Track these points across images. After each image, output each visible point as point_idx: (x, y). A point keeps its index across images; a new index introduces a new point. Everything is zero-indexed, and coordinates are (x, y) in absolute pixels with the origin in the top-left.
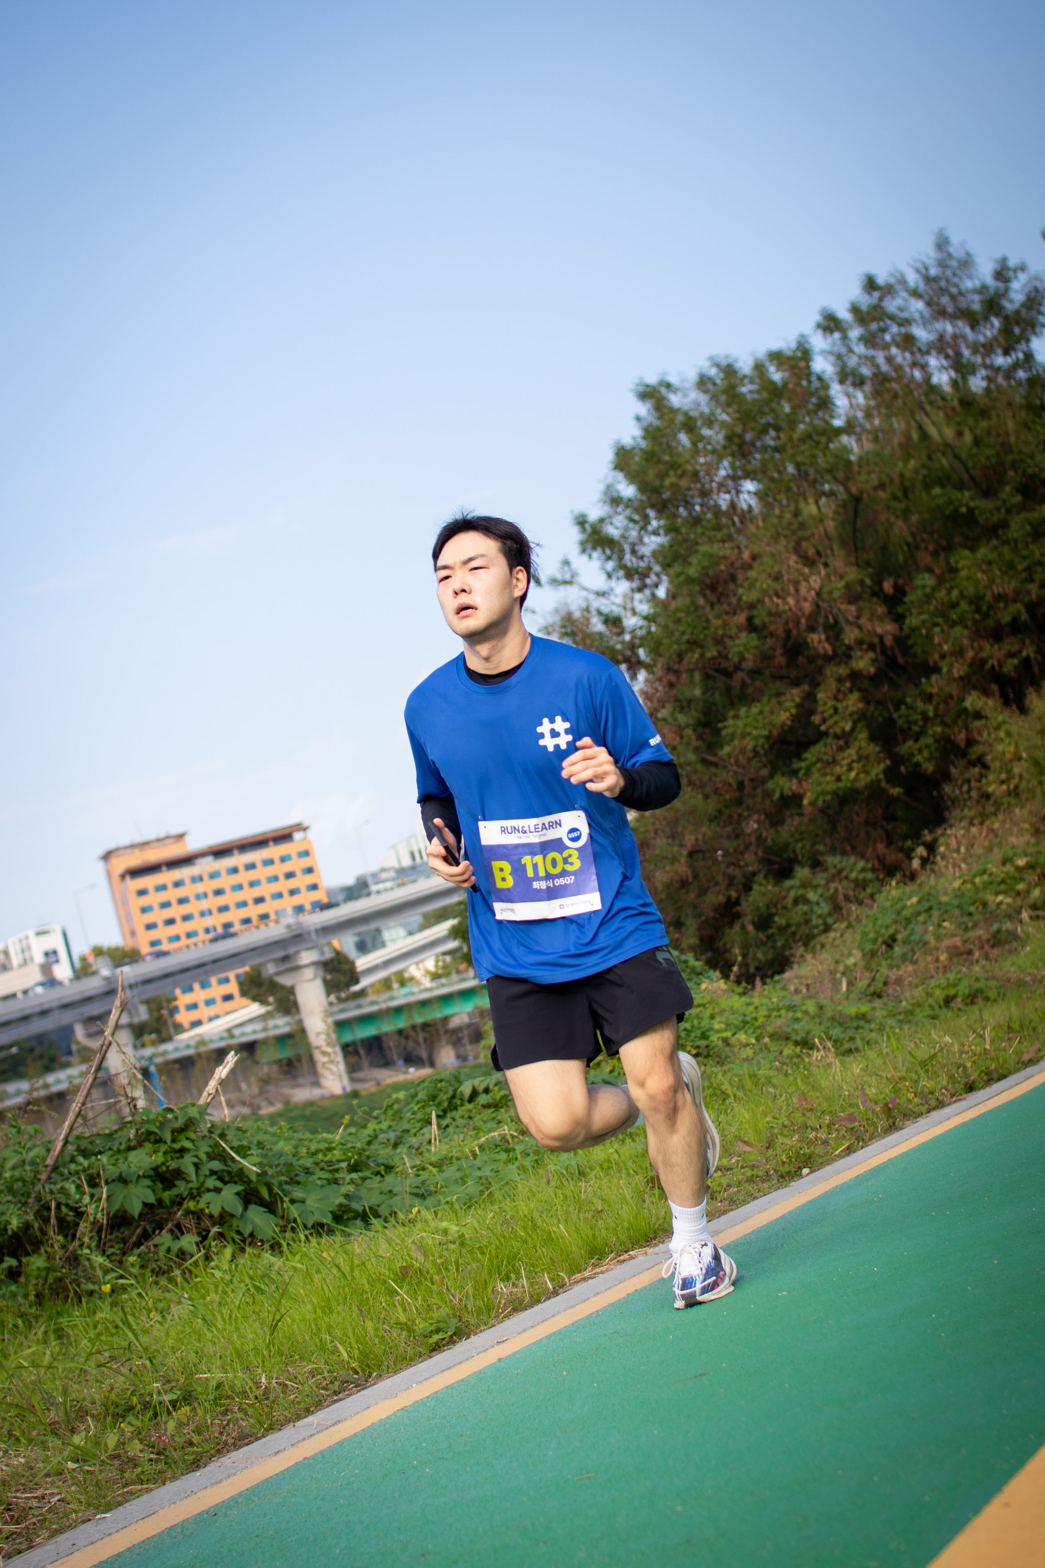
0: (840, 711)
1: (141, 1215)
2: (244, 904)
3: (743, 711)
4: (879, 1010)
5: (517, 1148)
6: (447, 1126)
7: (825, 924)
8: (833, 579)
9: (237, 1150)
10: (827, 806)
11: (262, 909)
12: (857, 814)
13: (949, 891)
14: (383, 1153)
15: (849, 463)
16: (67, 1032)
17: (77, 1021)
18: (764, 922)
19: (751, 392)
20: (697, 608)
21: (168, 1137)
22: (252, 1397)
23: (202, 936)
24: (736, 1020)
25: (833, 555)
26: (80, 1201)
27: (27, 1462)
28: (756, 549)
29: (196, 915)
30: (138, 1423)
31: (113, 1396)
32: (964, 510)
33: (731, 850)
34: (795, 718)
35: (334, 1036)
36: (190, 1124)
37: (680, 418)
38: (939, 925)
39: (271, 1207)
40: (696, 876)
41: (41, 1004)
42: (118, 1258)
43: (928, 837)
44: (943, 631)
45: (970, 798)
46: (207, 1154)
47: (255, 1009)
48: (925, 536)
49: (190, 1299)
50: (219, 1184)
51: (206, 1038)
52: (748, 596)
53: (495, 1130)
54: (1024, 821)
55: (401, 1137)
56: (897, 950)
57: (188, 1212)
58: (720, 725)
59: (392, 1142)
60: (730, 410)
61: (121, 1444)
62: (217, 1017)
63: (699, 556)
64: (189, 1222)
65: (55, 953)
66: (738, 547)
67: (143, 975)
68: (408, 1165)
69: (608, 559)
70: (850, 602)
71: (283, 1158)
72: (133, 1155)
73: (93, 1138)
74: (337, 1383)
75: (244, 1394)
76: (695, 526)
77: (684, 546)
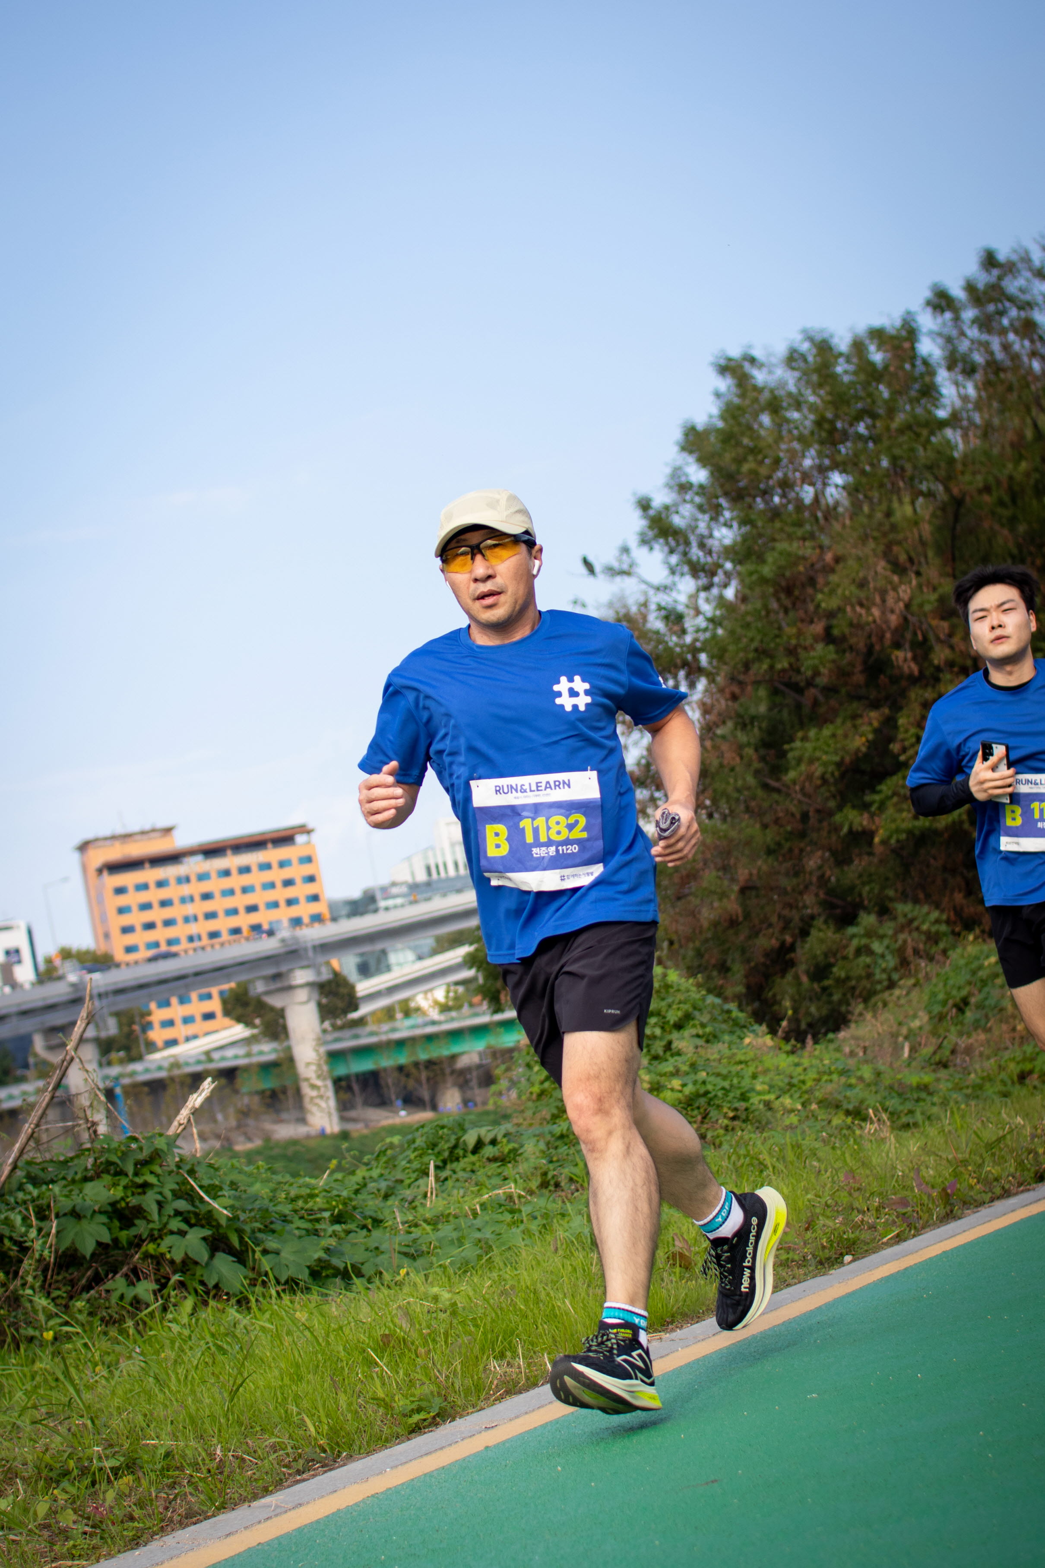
1: (93, 1255)
2: (234, 912)
3: (812, 733)
4: (943, 1081)
5: (523, 1209)
6: (446, 1179)
7: (890, 979)
8: (925, 590)
9: (208, 1190)
10: (901, 845)
11: (254, 918)
12: (935, 858)
14: (371, 1204)
15: (951, 461)
16: (25, 1042)
17: (37, 1031)
19: (846, 372)
20: (768, 612)
21: (130, 1170)
22: (204, 1470)
23: (184, 945)
24: (781, 1082)
25: (927, 563)
26: (25, 1234)
28: (839, 550)
29: (180, 921)
30: (73, 1490)
31: (47, 1458)
33: (789, 889)
34: (871, 744)
35: (325, 1068)
36: (156, 1156)
37: (766, 395)
39: (240, 1256)
40: (747, 916)
42: (64, 1302)
46: (173, 1191)
47: (239, 1031)
48: (1032, 549)
49: (142, 1354)
50: (184, 1227)
51: (181, 1060)
52: (829, 603)
53: (500, 1187)
55: (394, 1188)
56: (970, 1015)
57: (147, 1256)
58: (786, 747)
59: (382, 1193)
60: (822, 392)
61: (53, 1512)
62: (195, 1037)
63: (776, 554)
64: (147, 1267)
65: (17, 951)
66: (821, 547)
67: (115, 983)
68: (399, 1220)
69: (672, 551)
70: (943, 618)
71: (258, 1202)
72: (89, 1187)
73: (46, 1165)
74: (301, 1462)
75: (195, 1466)
76: (772, 520)
77: (759, 541)
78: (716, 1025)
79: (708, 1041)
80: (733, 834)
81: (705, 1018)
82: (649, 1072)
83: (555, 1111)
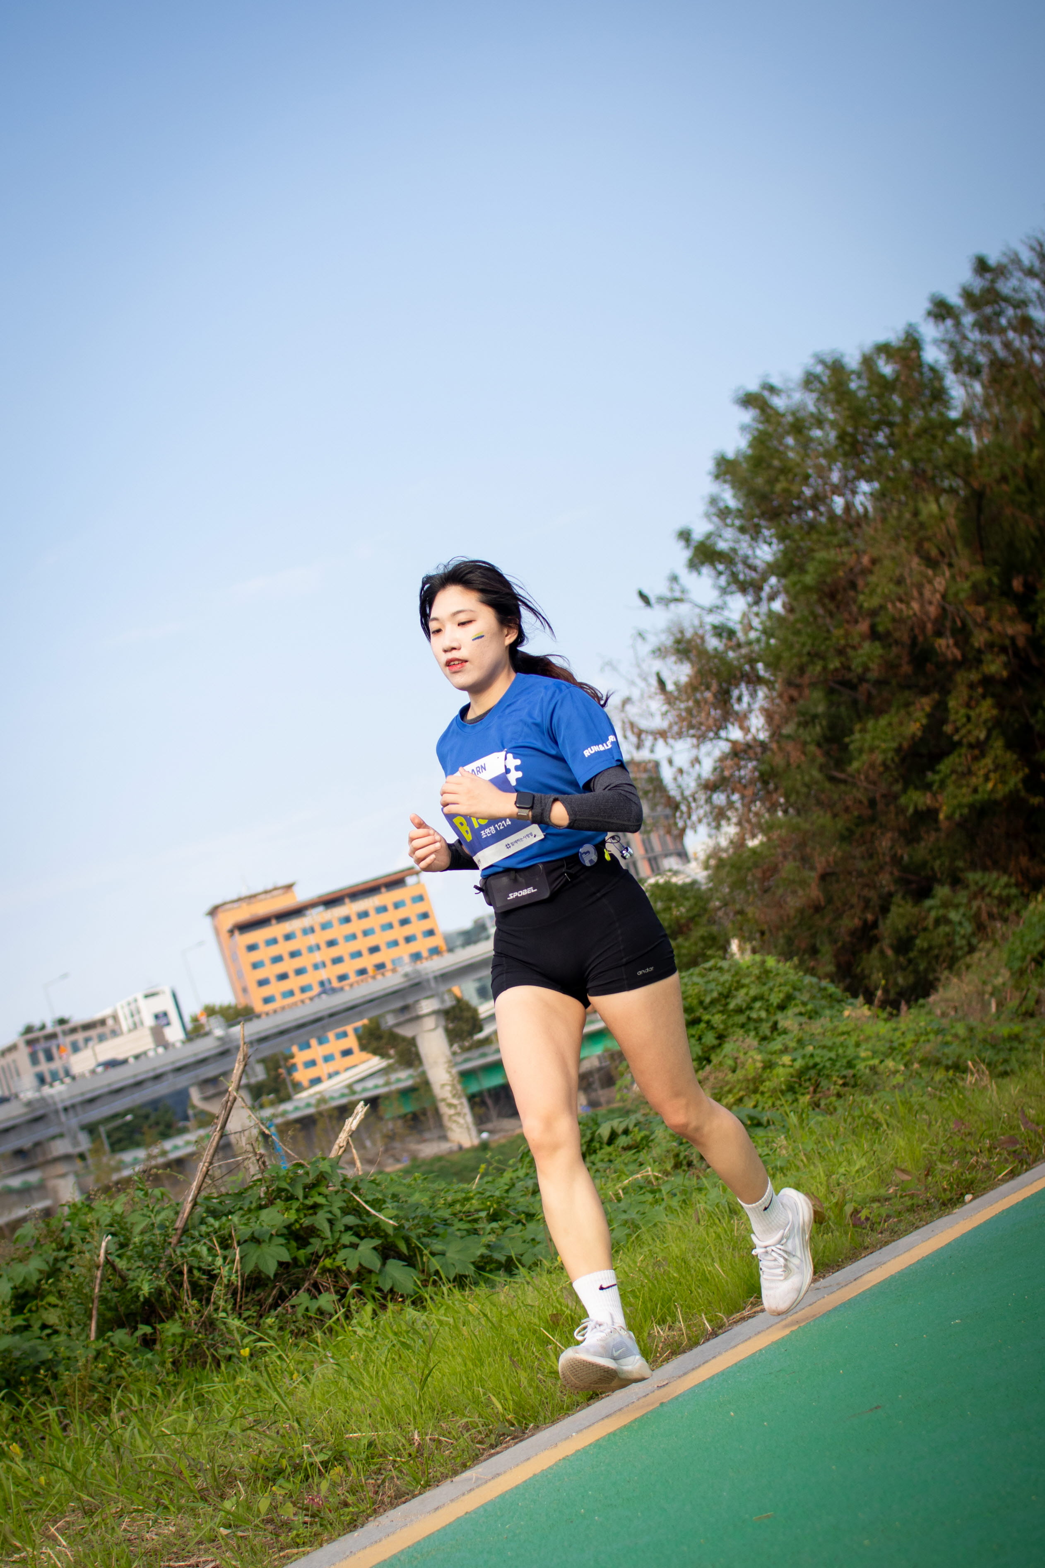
0: (973, 718)
1: (276, 1275)
2: (359, 954)
3: (870, 724)
4: (1032, 1030)
5: (662, 1188)
7: (969, 944)
8: (958, 579)
9: (372, 1204)
10: (965, 818)
11: (377, 958)
12: (997, 826)
14: (522, 1202)
15: (968, 457)
16: (182, 1096)
17: (193, 1085)
18: (903, 945)
19: (860, 388)
20: (815, 617)
21: (300, 1193)
22: (405, 1454)
23: (317, 989)
24: (883, 1047)
25: (957, 553)
26: (212, 1263)
27: (178, 1531)
28: (875, 552)
29: (310, 969)
30: (290, 1486)
31: (262, 1459)
33: (865, 871)
34: (925, 729)
35: (459, 1087)
36: (322, 1179)
37: (790, 419)
39: (410, 1261)
40: (830, 901)
41: (154, 1069)
42: (254, 1321)
46: (341, 1208)
47: (375, 1062)
49: (332, 1357)
50: (355, 1240)
51: (327, 1095)
52: (870, 603)
53: (637, 1173)
57: (325, 1270)
58: (847, 740)
59: (531, 1189)
60: (841, 409)
61: (274, 1508)
62: (337, 1073)
63: (816, 564)
64: (326, 1281)
65: (165, 1014)
66: (857, 552)
67: (258, 1033)
69: (720, 573)
70: (978, 604)
71: (419, 1210)
72: (264, 1214)
73: (223, 1198)
74: (493, 1437)
75: (397, 1452)
76: (808, 533)
77: (799, 554)
78: (816, 1002)
79: (810, 1018)
80: (807, 826)
81: (805, 997)
82: (760, 1052)
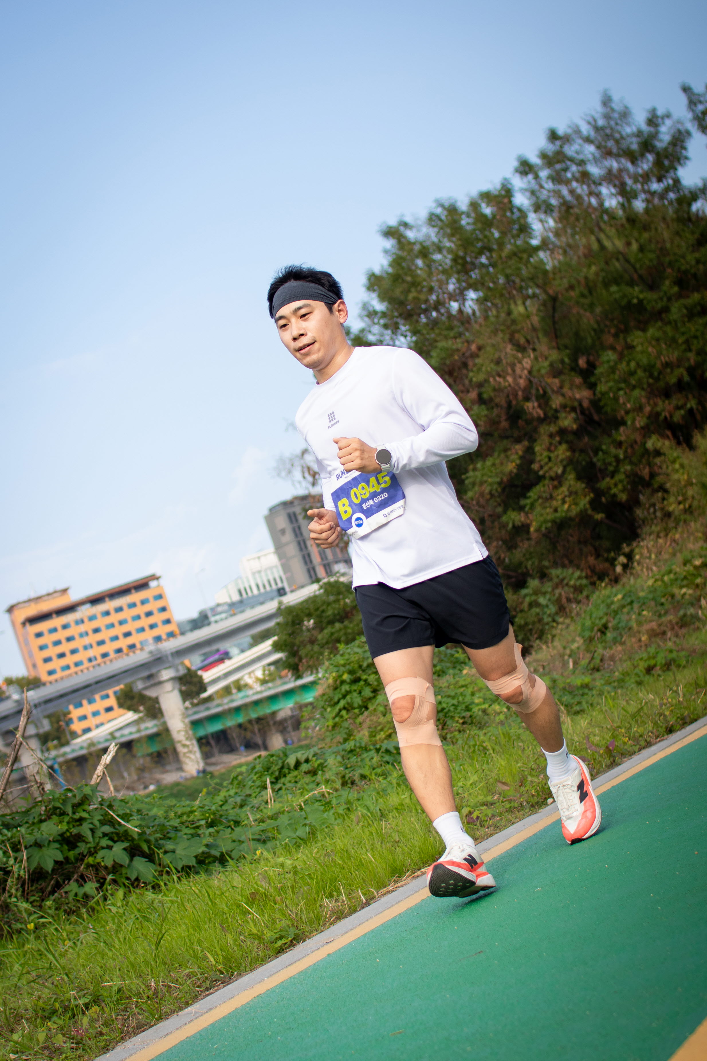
0: (553, 459)
1: (53, 870)
2: (116, 638)
3: (479, 465)
4: (599, 681)
5: (333, 800)
6: (280, 789)
7: (554, 620)
8: (540, 360)
9: (122, 817)
10: (549, 531)
11: (130, 640)
12: (572, 536)
13: (645, 588)
14: (232, 814)
15: (546, 272)
19: (468, 224)
21: (69, 810)
22: (145, 997)
23: (86, 664)
25: (539, 342)
26: (7, 863)
28: (480, 342)
29: (81, 649)
30: (61, 1022)
31: (40, 1003)
32: (635, 301)
34: (519, 467)
35: (191, 732)
36: (85, 800)
37: (417, 247)
38: (639, 614)
39: (150, 858)
42: (38, 904)
43: (626, 549)
44: (626, 393)
45: (656, 517)
46: (99, 821)
47: (130, 716)
48: (607, 323)
49: (94, 928)
50: (110, 843)
51: (94, 741)
52: (478, 378)
53: (315, 790)
54: (697, 531)
55: (246, 800)
56: (610, 635)
57: (89, 866)
58: (463, 477)
59: (239, 803)
60: (454, 239)
61: (49, 1038)
62: (102, 724)
63: (438, 350)
64: (90, 873)
66: (468, 342)
67: (44, 696)
68: (251, 819)
70: (555, 377)
71: (157, 820)
72: (44, 826)
73: (14, 815)
74: (208, 982)
75: (139, 995)
76: (432, 329)
77: (427, 343)
78: (443, 664)
79: (439, 676)
83: (345, 736)
